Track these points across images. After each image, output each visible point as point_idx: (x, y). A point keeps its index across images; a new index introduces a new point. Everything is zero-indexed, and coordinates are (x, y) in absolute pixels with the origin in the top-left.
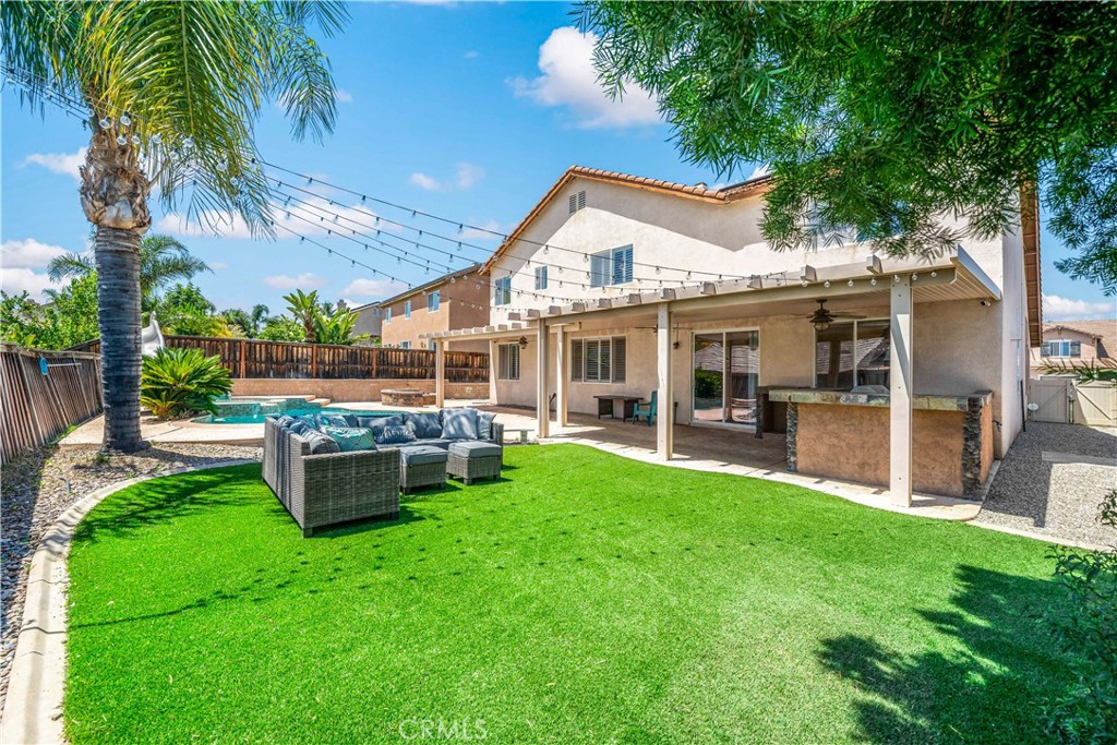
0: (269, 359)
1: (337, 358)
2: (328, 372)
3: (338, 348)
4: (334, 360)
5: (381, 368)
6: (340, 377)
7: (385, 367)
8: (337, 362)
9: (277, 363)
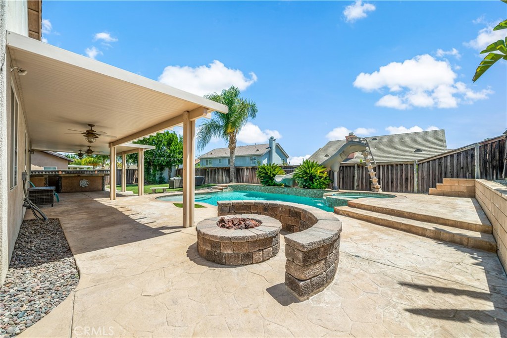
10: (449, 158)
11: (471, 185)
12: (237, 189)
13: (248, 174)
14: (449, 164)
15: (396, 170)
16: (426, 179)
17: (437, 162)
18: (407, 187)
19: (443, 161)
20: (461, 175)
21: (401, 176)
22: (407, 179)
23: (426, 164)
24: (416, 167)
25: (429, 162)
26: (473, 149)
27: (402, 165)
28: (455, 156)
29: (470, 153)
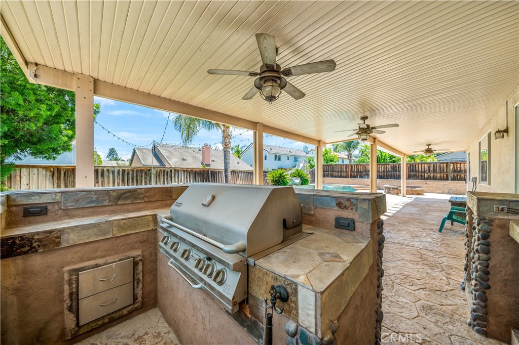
0: (358, 171)
1: (385, 170)
2: (381, 176)
3: (386, 165)
4: (384, 170)
5: (412, 174)
6: (388, 178)
7: (414, 173)
8: (385, 171)
9: (360, 172)
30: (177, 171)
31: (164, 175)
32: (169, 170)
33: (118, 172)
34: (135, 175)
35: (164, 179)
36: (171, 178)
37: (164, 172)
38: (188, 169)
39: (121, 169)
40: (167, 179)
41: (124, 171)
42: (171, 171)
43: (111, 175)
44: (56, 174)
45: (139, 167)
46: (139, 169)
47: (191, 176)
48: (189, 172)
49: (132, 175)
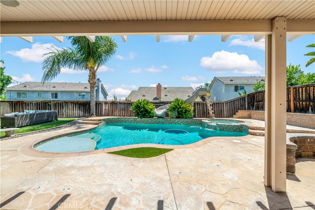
10: (237, 100)
11: (249, 113)
12: (109, 122)
13: (107, 108)
14: (237, 104)
15: (217, 106)
16: (229, 111)
17: (233, 102)
18: (221, 115)
19: (235, 101)
20: (241, 109)
21: (219, 109)
22: (221, 111)
23: (229, 103)
24: (225, 104)
25: (230, 102)
26: (245, 97)
27: (219, 103)
28: (239, 100)
29: (244, 99)
30: (66, 103)
31: (58, 105)
32: (62, 102)
33: (35, 104)
34: (43, 105)
35: (58, 108)
36: (63, 107)
37: (58, 103)
38: (74, 101)
39: (36, 102)
40: (61, 108)
41: (37, 103)
42: (63, 103)
43: (32, 105)
44: (11, 104)
45: (45, 101)
46: (45, 102)
47: (77, 106)
48: (75, 104)
49: (42, 105)
